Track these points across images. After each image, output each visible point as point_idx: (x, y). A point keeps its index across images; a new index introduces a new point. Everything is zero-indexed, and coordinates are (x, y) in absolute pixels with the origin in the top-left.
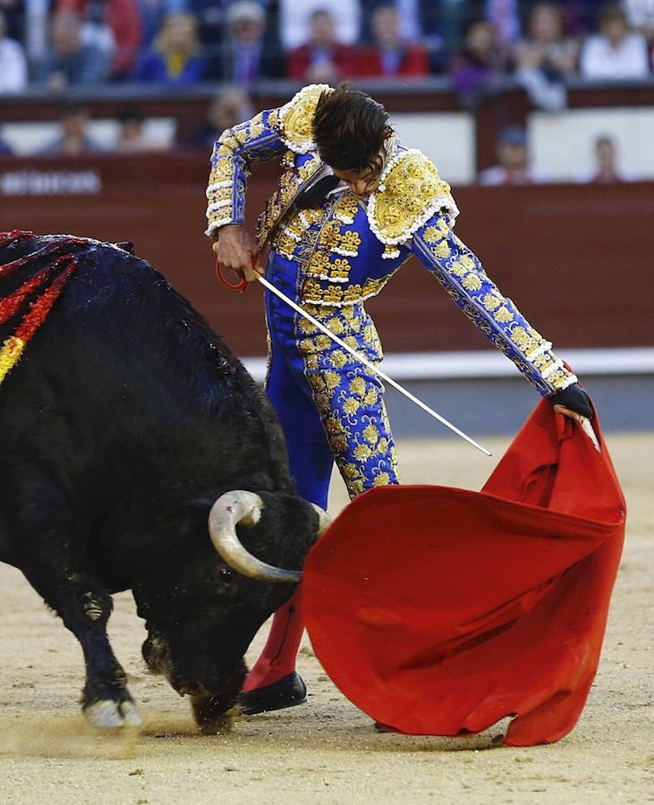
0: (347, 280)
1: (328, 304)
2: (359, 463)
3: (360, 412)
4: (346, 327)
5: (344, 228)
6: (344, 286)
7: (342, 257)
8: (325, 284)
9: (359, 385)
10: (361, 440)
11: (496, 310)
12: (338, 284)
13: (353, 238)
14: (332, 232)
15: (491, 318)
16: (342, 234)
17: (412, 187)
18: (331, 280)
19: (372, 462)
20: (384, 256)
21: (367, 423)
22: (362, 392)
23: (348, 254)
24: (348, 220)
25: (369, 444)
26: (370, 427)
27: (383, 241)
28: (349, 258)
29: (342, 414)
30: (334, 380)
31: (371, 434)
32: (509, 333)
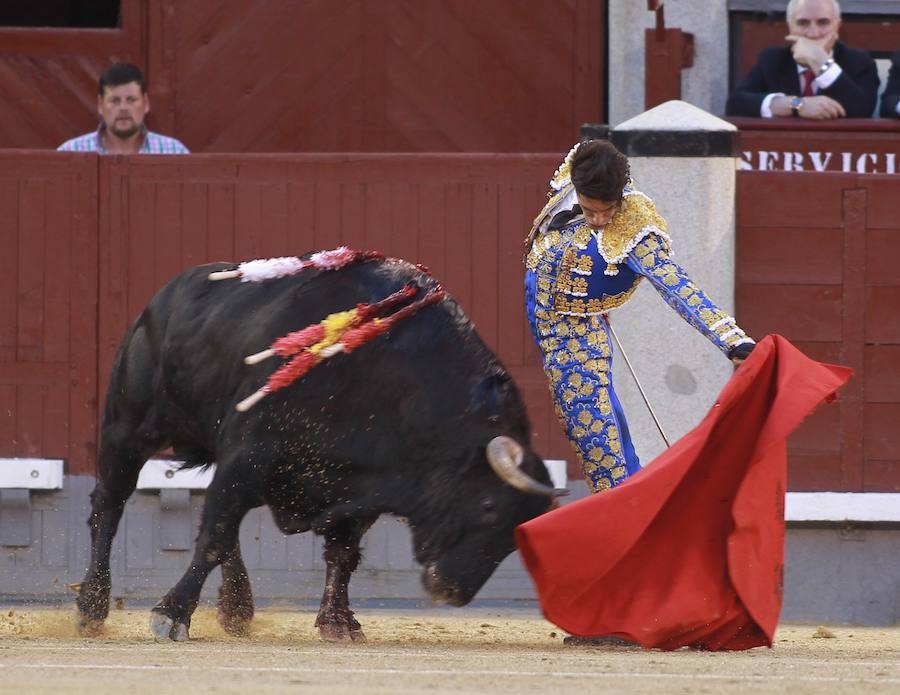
0: (586, 294)
1: (575, 314)
2: (576, 440)
3: (576, 402)
4: (571, 331)
5: (581, 253)
6: (585, 300)
7: (580, 276)
8: (570, 298)
9: (575, 380)
10: (577, 422)
11: (689, 297)
12: (579, 298)
13: (587, 260)
14: (571, 256)
15: (685, 304)
16: (579, 257)
17: (629, 218)
18: (574, 294)
19: (587, 440)
20: (606, 273)
21: (581, 409)
22: (578, 384)
23: (583, 273)
24: (583, 246)
25: (582, 425)
26: (583, 412)
27: (607, 261)
28: (585, 276)
29: (563, 402)
30: (558, 374)
31: (585, 417)
32: (697, 313)
